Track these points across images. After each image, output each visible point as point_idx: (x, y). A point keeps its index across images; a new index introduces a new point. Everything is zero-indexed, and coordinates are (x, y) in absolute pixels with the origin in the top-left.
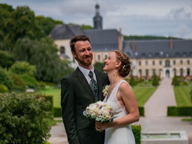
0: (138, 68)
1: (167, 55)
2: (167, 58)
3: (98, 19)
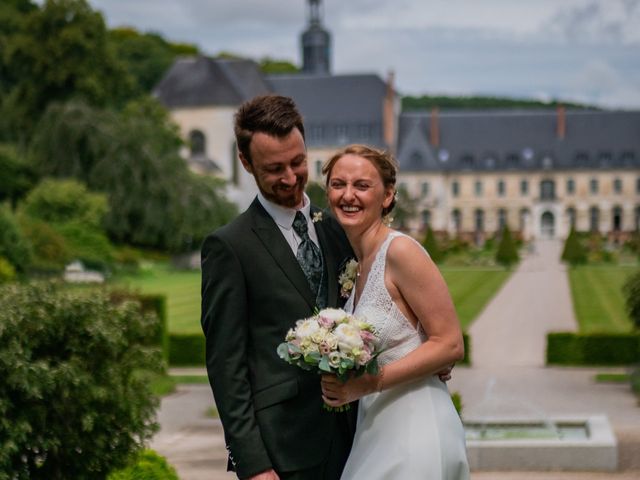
1: (547, 162)
2: (547, 171)
3: (317, 41)
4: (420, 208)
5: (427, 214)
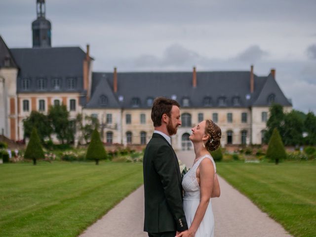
0: (126, 128)
1: (186, 102)
2: (186, 108)
4: (106, 130)
5: (110, 134)
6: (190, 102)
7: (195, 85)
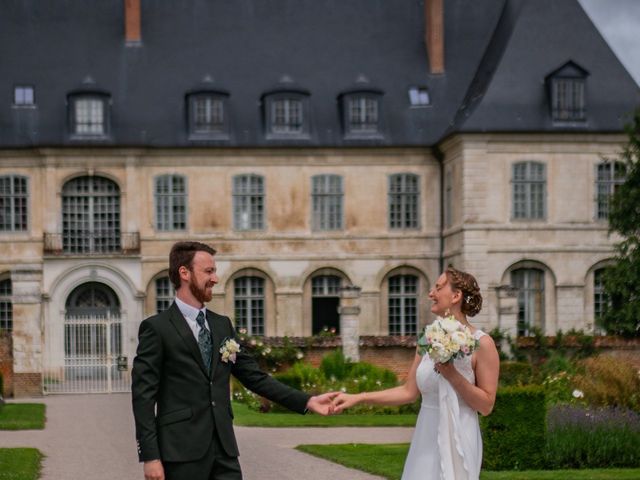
6: (111, 119)
7: (133, 38)
